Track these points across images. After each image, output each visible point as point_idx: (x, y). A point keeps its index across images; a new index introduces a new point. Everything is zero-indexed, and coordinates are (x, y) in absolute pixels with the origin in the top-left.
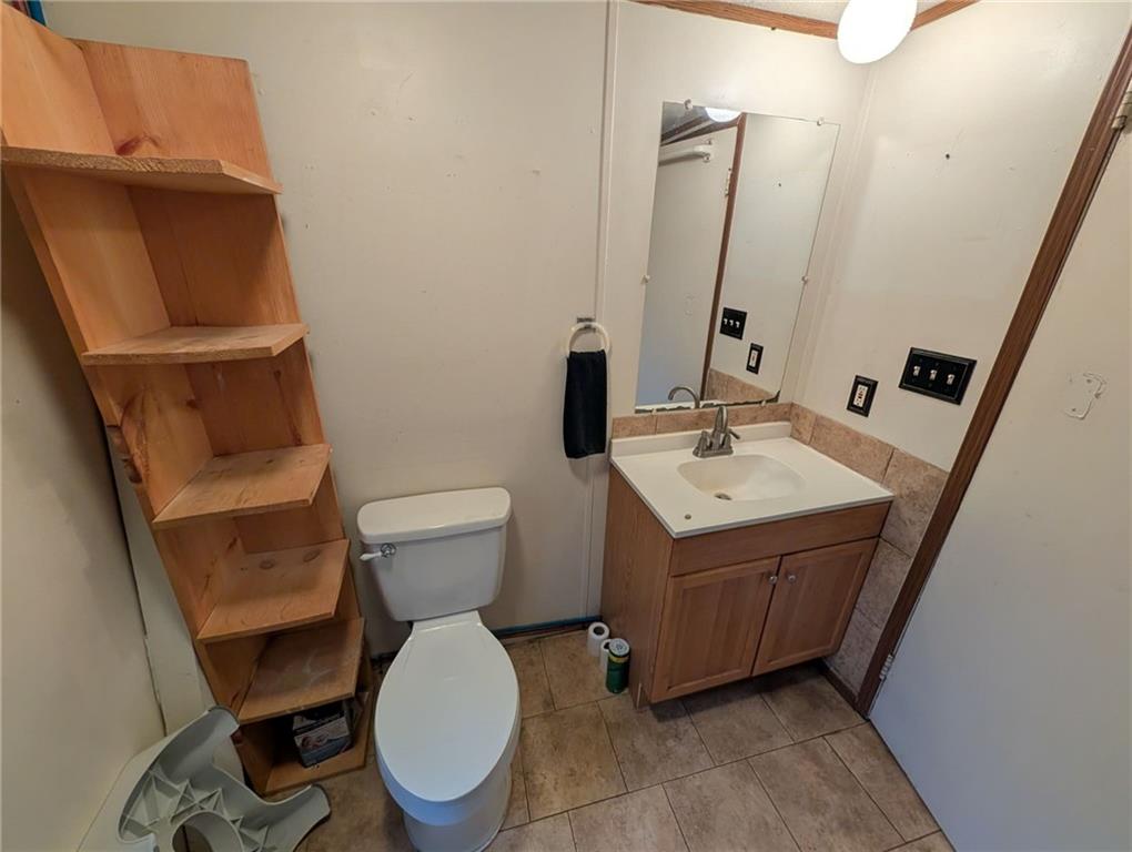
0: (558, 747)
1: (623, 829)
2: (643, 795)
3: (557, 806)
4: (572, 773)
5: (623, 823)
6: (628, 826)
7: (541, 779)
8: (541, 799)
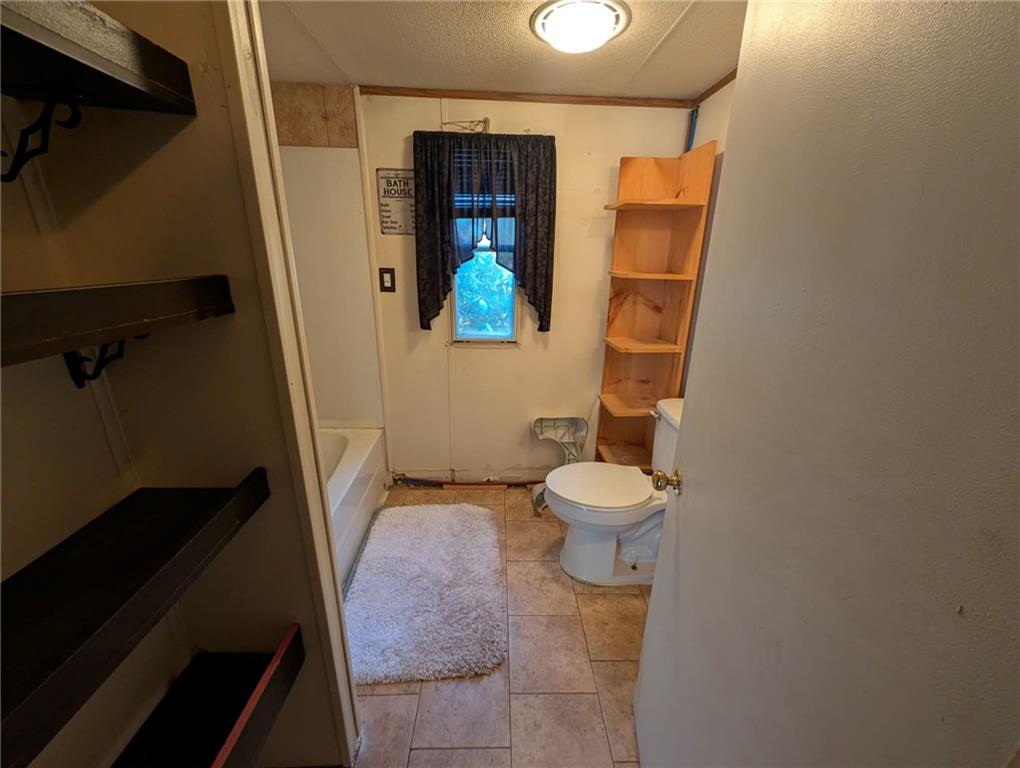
0: (624, 618)
1: (567, 649)
2: (588, 673)
3: (584, 610)
4: (605, 624)
5: (571, 650)
6: (568, 652)
7: (600, 603)
8: (588, 601)
